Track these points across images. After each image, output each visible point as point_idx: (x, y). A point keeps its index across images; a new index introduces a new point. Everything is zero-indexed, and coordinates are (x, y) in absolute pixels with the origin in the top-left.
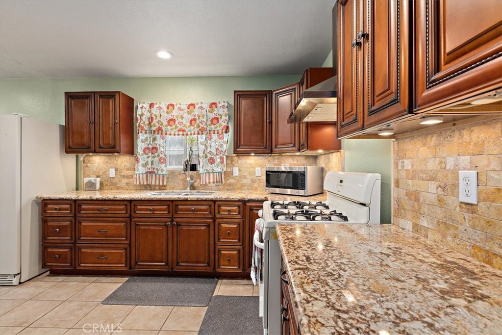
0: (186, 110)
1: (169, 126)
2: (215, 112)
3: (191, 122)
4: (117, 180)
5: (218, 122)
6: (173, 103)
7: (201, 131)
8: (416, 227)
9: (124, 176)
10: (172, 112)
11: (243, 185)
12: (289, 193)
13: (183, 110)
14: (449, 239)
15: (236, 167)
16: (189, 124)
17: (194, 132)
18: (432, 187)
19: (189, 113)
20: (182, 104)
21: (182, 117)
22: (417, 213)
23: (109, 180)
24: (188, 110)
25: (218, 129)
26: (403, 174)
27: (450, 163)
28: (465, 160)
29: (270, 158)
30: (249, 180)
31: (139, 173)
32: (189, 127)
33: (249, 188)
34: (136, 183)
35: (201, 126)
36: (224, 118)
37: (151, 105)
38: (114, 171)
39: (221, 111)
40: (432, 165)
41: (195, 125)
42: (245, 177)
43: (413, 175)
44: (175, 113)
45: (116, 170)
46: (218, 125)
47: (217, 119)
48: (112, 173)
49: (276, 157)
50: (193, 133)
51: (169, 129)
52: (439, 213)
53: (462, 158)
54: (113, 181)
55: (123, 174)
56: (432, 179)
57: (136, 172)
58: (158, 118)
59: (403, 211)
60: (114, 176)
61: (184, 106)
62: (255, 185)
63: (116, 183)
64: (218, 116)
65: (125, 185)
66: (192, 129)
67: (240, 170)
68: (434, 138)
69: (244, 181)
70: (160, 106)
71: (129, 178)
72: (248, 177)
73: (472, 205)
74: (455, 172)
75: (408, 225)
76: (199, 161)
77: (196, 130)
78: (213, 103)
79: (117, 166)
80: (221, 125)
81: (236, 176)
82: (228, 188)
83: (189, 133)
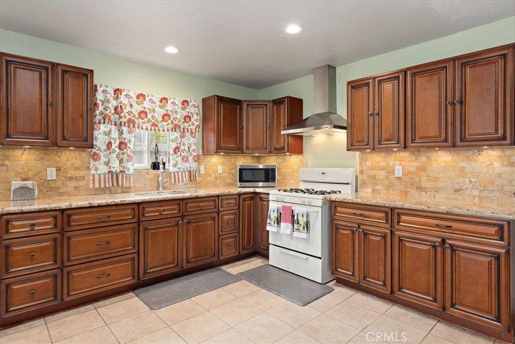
0: (158, 103)
1: (140, 119)
2: (188, 110)
3: (163, 117)
4: (59, 184)
5: (190, 121)
6: (144, 94)
7: (175, 128)
8: (374, 191)
9: (71, 177)
10: (143, 103)
11: (207, 183)
12: (260, 186)
13: (154, 103)
14: (391, 191)
15: (203, 165)
16: (161, 119)
17: (168, 128)
18: (383, 173)
19: (161, 107)
20: (154, 96)
21: (154, 111)
22: (375, 184)
23: (46, 184)
24: (161, 104)
25: (192, 127)
26: (366, 168)
27: (391, 163)
28: (397, 163)
29: (229, 157)
30: (213, 177)
31: (99, 172)
32: (161, 122)
33: (213, 185)
34: (94, 186)
35: (175, 122)
36: (195, 117)
37: (117, 91)
38: (55, 171)
39: (192, 110)
40: (382, 164)
41: (170, 121)
42: (210, 175)
43: (373, 168)
44: (147, 104)
45: (58, 170)
46: (190, 123)
47: (189, 117)
48: (51, 174)
49: (233, 157)
50: (166, 129)
51: (141, 122)
52: (386, 182)
53: (396, 162)
54: (53, 185)
55: (69, 175)
56: (383, 170)
57: (93, 172)
58: (128, 109)
59: (365, 185)
60: (55, 178)
61: (157, 99)
62: (218, 182)
63: (59, 188)
64: (190, 115)
65: (73, 189)
66: (165, 125)
67: (205, 168)
68: (383, 154)
69: (209, 179)
70: (129, 93)
71: (80, 180)
72: (212, 174)
73: (400, 177)
74: (393, 167)
75: (369, 190)
76: (169, 159)
77: (170, 126)
78: (185, 101)
79: (60, 165)
80: (193, 124)
81: (202, 174)
82: (195, 185)
83: (161, 129)
